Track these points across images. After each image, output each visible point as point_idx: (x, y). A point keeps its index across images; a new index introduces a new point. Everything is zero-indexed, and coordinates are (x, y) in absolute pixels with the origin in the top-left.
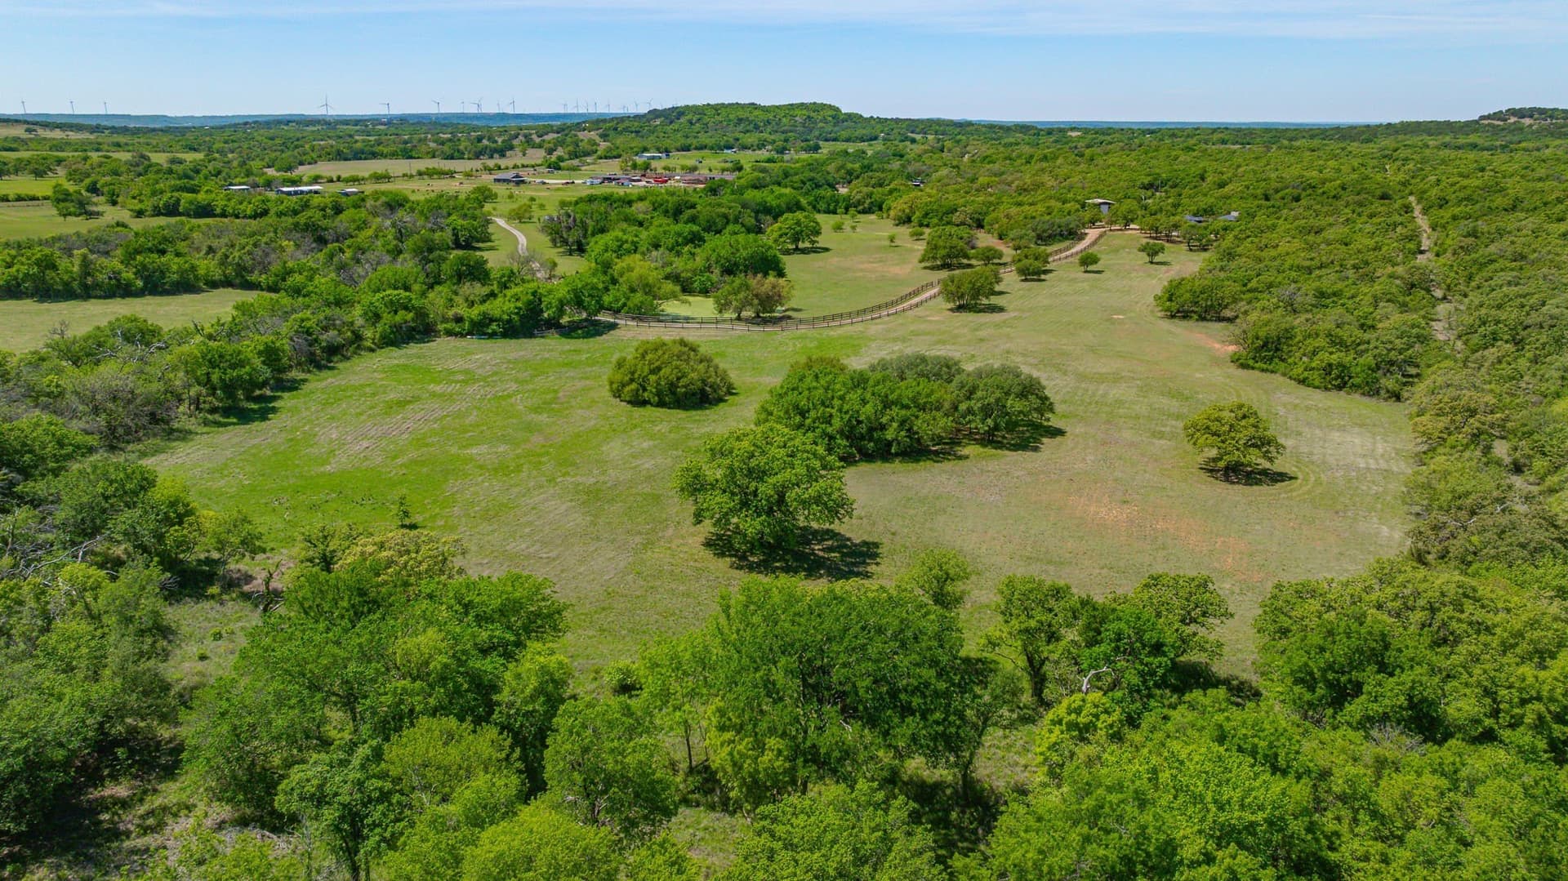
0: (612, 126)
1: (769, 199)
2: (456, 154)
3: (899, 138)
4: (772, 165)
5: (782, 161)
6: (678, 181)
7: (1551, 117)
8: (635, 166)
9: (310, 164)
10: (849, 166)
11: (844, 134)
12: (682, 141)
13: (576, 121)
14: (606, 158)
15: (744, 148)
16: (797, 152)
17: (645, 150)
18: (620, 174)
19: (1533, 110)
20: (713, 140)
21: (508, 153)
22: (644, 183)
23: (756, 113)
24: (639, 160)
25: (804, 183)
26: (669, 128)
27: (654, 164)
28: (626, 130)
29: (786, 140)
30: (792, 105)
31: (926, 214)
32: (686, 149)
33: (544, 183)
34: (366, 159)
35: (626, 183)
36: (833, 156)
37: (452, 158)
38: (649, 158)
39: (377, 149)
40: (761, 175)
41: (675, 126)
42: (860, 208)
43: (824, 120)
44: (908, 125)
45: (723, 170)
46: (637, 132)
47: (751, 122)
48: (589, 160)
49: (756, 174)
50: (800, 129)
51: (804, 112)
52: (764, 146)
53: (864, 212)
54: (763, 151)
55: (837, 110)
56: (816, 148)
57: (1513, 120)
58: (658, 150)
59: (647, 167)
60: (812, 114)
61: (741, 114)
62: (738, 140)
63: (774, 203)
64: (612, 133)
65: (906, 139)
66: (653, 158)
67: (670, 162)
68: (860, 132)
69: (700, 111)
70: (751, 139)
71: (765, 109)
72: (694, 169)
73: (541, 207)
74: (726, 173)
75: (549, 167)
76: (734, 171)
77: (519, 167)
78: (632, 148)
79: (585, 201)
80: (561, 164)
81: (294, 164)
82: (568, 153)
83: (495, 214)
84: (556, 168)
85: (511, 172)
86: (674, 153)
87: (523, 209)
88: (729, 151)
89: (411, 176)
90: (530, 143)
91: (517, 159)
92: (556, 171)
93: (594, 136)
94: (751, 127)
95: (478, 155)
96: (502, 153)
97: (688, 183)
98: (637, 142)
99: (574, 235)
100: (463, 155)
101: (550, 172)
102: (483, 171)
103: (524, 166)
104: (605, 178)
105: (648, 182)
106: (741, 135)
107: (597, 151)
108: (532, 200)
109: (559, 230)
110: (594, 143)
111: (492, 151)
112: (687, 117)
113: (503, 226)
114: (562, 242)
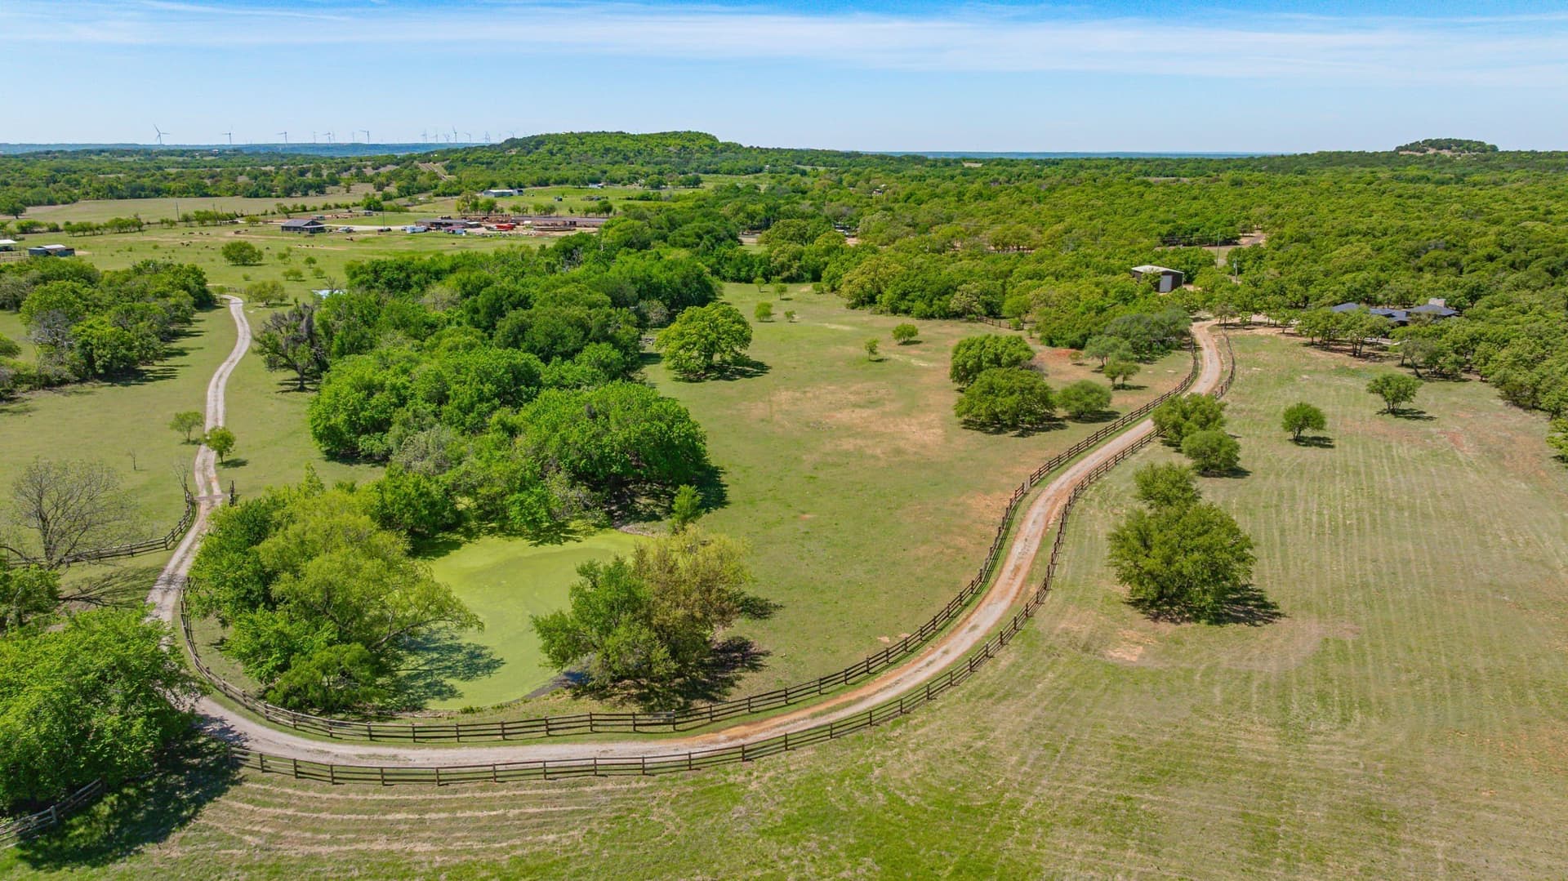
0: (459, 157)
1: (655, 271)
2: (261, 191)
3: (788, 170)
4: (648, 203)
5: (658, 199)
6: (528, 227)
7: (1468, 149)
8: (475, 207)
9: (64, 203)
10: (750, 208)
11: (726, 166)
12: (539, 175)
13: (424, 152)
14: (444, 195)
15: (614, 182)
16: (675, 187)
17: (493, 185)
18: (455, 214)
19: (1450, 141)
20: (576, 173)
21: (329, 189)
22: (483, 230)
23: (625, 142)
24: (483, 198)
25: (700, 237)
26: (525, 159)
27: (501, 203)
28: (475, 161)
29: (661, 173)
30: (664, 134)
31: (904, 295)
32: (544, 183)
33: (349, 231)
35: (458, 230)
36: (725, 194)
37: (257, 196)
38: (497, 196)
39: (161, 186)
40: (638, 223)
41: (533, 157)
42: (786, 274)
43: (701, 150)
44: (793, 156)
45: (587, 211)
46: (488, 163)
47: (619, 153)
48: (422, 198)
49: (630, 221)
50: (675, 160)
51: (678, 141)
52: (636, 179)
53: (791, 280)
54: (635, 186)
55: (714, 139)
56: (696, 182)
57: (1431, 151)
58: (510, 185)
59: (492, 206)
60: (687, 144)
61: (608, 143)
62: (605, 172)
63: (663, 278)
64: (459, 165)
65: (796, 171)
66: (502, 195)
67: (522, 201)
68: (742, 164)
69: (562, 140)
70: (621, 171)
71: (635, 138)
72: (552, 209)
73: (319, 274)
74: (590, 215)
75: (368, 208)
76: (601, 212)
77: (330, 208)
78: (477, 183)
79: (367, 273)
80: (385, 204)
81: (18, 205)
82: (400, 189)
83: (237, 289)
84: (376, 210)
85: (315, 216)
86: (529, 189)
87: (269, 285)
88: (595, 186)
89: (173, 223)
90: (361, 177)
91: (335, 196)
92: (374, 213)
93: (438, 168)
94: (619, 158)
95: (288, 193)
96: (320, 189)
97: (542, 230)
98: (486, 176)
99: (304, 355)
100: (269, 193)
101: (366, 214)
102: (278, 215)
103: (337, 206)
104: (433, 224)
105: (489, 228)
106: (608, 167)
107: (436, 186)
108: (311, 261)
109: (277, 345)
110: (436, 177)
111: (309, 187)
112: (547, 147)
113: (234, 313)
114: (285, 366)
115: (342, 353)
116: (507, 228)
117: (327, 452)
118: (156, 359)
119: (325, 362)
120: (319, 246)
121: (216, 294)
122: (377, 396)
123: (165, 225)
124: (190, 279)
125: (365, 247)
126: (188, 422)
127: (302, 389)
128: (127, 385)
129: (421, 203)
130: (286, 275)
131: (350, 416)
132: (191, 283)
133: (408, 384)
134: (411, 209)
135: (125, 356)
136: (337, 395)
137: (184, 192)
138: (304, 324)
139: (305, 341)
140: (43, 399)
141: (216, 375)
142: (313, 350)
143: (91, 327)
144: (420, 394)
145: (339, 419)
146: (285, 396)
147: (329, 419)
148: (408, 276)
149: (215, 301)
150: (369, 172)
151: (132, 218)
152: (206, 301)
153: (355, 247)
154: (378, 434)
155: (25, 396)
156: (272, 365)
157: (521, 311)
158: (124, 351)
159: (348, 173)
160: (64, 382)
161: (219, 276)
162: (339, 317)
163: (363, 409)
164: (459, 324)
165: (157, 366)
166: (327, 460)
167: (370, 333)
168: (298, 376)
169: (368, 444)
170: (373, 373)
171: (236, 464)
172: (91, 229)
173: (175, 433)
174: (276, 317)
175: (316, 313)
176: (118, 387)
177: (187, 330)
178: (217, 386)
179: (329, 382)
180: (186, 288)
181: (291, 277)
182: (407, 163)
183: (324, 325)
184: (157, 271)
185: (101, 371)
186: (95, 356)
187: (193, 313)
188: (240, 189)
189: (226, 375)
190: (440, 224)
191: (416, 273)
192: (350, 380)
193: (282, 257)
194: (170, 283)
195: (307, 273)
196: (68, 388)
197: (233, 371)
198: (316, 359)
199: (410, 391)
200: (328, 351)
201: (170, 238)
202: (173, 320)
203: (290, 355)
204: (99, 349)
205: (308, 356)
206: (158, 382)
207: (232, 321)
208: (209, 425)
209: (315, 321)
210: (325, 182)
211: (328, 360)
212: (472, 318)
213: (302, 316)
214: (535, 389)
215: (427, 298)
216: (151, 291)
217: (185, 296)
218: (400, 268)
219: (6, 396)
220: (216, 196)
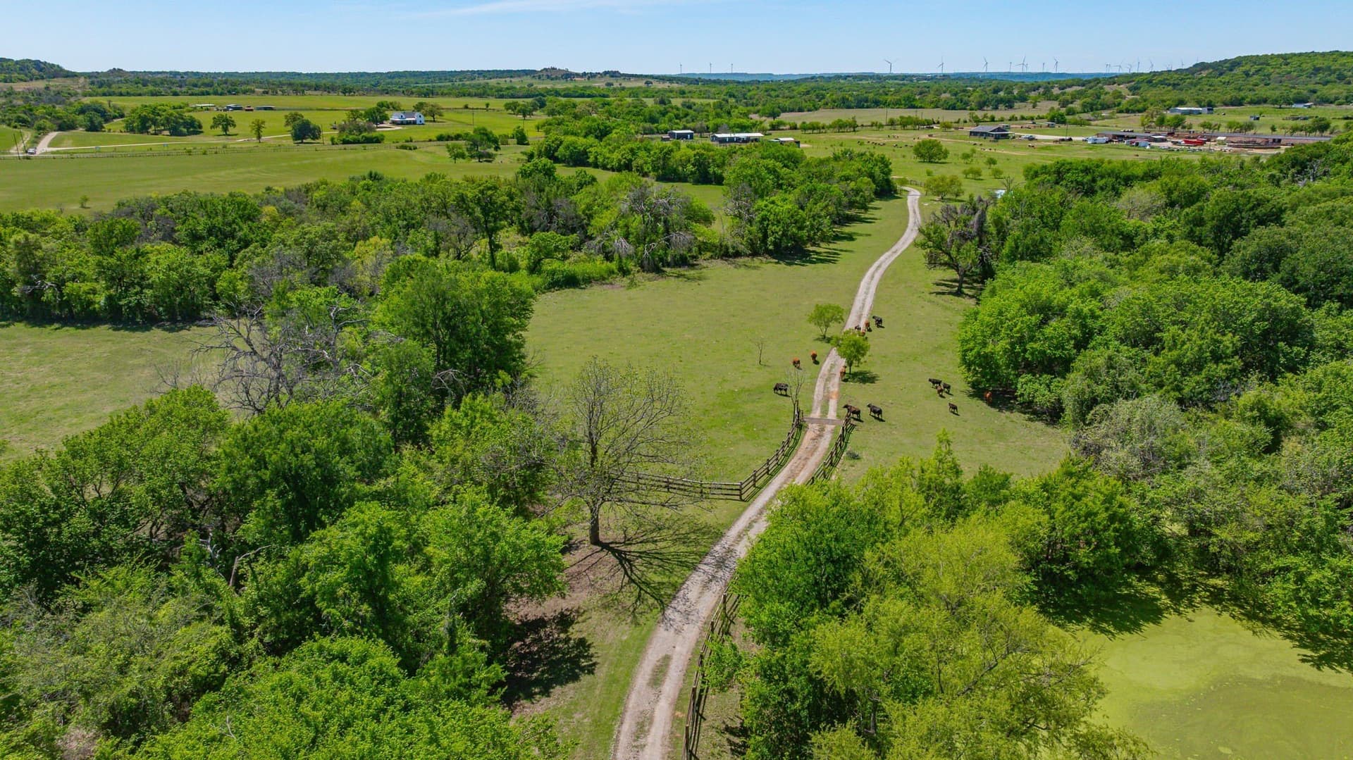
0: (1136, 82)
2: (959, 105)
6: (1222, 143)
8: (1161, 122)
9: (809, 110)
12: (1231, 94)
14: (1128, 111)
15: (1325, 101)
17: (1181, 103)
18: (1139, 131)
20: (1278, 93)
21: (1017, 104)
22: (1168, 144)
24: (1170, 115)
26: (1216, 81)
27: (1189, 120)
28: (1162, 83)
32: (1238, 102)
33: (1031, 139)
34: (868, 107)
35: (1142, 143)
37: (954, 108)
38: (1185, 113)
39: (881, 98)
41: (1225, 78)
45: (1295, 129)
46: (1174, 85)
47: (1333, 72)
48: (1104, 114)
58: (1199, 103)
59: (1179, 122)
61: (1320, 63)
62: (1314, 92)
64: (1144, 86)
66: (1190, 113)
67: (1212, 119)
69: (1261, 62)
70: (1334, 91)
72: (1249, 127)
73: (997, 174)
74: (1298, 133)
75: (1052, 120)
76: (1314, 130)
77: (1016, 119)
78: (1164, 101)
79: (1049, 173)
80: (1068, 118)
81: (776, 110)
82: (1084, 106)
83: (919, 182)
84: (1058, 122)
85: (1001, 125)
86: (1220, 108)
87: (948, 180)
88: (1301, 106)
89: (881, 126)
90: (1048, 95)
91: (1021, 110)
92: (1057, 126)
93: (1123, 88)
94: (1333, 77)
95: (981, 106)
96: (1009, 104)
97: (1237, 147)
98: (1174, 95)
99: (969, 255)
100: (964, 106)
101: (1048, 126)
102: (969, 123)
103: (1023, 118)
104: (1115, 137)
105: (1175, 143)
106: (1318, 87)
107: (1119, 104)
108: (992, 162)
109: (943, 239)
110: (1120, 96)
111: (1001, 101)
112: (1244, 69)
113: (909, 204)
114: (945, 264)
115: (1013, 257)
116: (1197, 144)
117: (974, 385)
118: (822, 241)
119: (990, 266)
120: (1001, 150)
121: (899, 187)
122: (1053, 323)
123: (874, 128)
124: (877, 169)
125: (1043, 153)
126: (827, 316)
127: (959, 293)
128: (789, 264)
129: (1104, 118)
130: (966, 173)
131: (1012, 344)
132: (877, 170)
133: (1098, 313)
134: (1092, 123)
135: (794, 235)
136: (1001, 313)
137: (897, 104)
138: (975, 218)
139: (972, 238)
140: (716, 269)
141: (876, 265)
142: (980, 250)
143: (773, 202)
144: (1113, 330)
145: (998, 347)
146: (939, 299)
147: (985, 344)
148: (1094, 180)
149: (896, 191)
150: (1056, 91)
151: (851, 120)
152: (886, 191)
153: (1037, 153)
154: (1046, 377)
155: (705, 264)
156: (933, 262)
157: (1274, 228)
158: (794, 230)
159: (1037, 92)
160: (737, 254)
161: (904, 168)
162: (1015, 215)
163: (1032, 339)
164: (1170, 238)
165: (823, 248)
166: (971, 396)
167: (1049, 235)
168: (957, 277)
169: (1030, 388)
170: (1054, 291)
171: (865, 378)
172: (818, 128)
173: (812, 326)
174: (947, 210)
175: (990, 208)
176: (783, 265)
177: (863, 216)
178: (873, 277)
179: (993, 293)
180: (871, 176)
181: (970, 176)
182: (1092, 84)
183: (998, 222)
184: (851, 159)
185: (771, 247)
186: (769, 232)
187: (872, 200)
188: (941, 103)
189: (885, 266)
190: (1123, 136)
191: (1102, 177)
192: (1021, 296)
193: (966, 156)
194: (859, 170)
195: (986, 173)
196: (740, 260)
197: (893, 262)
198: (982, 261)
199: (1099, 322)
200: (997, 253)
201: (875, 136)
202: (851, 205)
203: (954, 253)
204: (773, 225)
205: (974, 256)
206: (820, 265)
207: (907, 211)
208: (850, 324)
209: (988, 218)
210: (1015, 98)
211: (994, 263)
212: (1192, 231)
213: (975, 210)
214: (1303, 351)
215: (1122, 203)
216: (837, 174)
217: (868, 183)
218: (1086, 170)
219: (691, 262)
220: (921, 107)
